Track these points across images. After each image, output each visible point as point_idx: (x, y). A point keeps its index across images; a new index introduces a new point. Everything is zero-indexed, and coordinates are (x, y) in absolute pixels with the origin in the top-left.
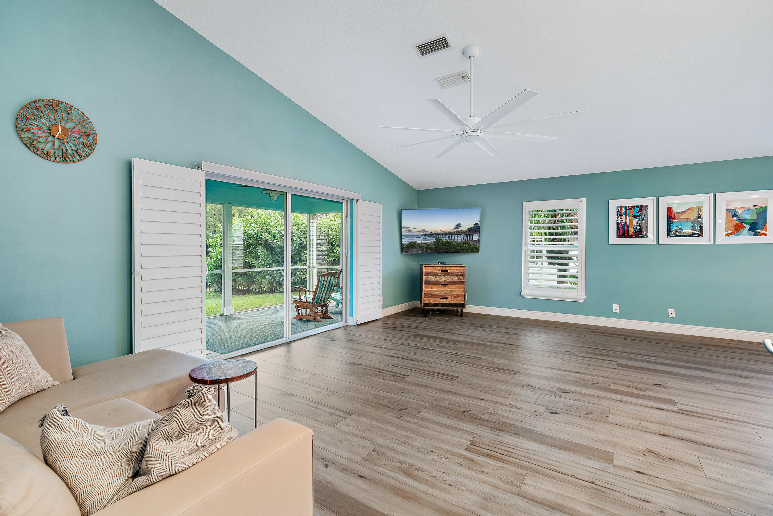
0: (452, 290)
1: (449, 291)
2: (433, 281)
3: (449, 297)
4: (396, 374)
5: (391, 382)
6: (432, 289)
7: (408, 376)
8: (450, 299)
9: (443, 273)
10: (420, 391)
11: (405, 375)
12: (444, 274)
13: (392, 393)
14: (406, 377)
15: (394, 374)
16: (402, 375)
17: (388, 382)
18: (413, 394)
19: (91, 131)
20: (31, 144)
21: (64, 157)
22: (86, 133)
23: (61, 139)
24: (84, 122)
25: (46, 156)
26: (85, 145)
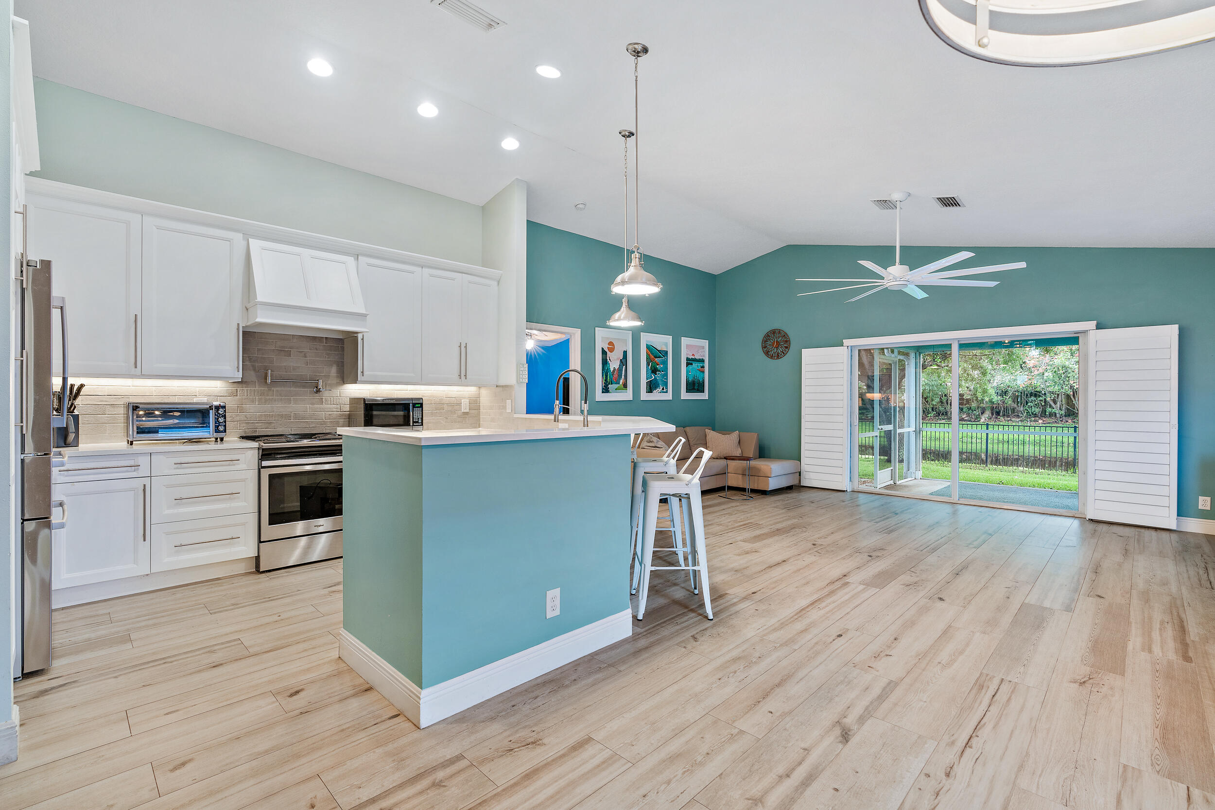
19: (788, 340)
20: (767, 353)
21: (778, 356)
22: (786, 341)
23: (777, 348)
24: (785, 335)
25: (772, 357)
26: (786, 347)
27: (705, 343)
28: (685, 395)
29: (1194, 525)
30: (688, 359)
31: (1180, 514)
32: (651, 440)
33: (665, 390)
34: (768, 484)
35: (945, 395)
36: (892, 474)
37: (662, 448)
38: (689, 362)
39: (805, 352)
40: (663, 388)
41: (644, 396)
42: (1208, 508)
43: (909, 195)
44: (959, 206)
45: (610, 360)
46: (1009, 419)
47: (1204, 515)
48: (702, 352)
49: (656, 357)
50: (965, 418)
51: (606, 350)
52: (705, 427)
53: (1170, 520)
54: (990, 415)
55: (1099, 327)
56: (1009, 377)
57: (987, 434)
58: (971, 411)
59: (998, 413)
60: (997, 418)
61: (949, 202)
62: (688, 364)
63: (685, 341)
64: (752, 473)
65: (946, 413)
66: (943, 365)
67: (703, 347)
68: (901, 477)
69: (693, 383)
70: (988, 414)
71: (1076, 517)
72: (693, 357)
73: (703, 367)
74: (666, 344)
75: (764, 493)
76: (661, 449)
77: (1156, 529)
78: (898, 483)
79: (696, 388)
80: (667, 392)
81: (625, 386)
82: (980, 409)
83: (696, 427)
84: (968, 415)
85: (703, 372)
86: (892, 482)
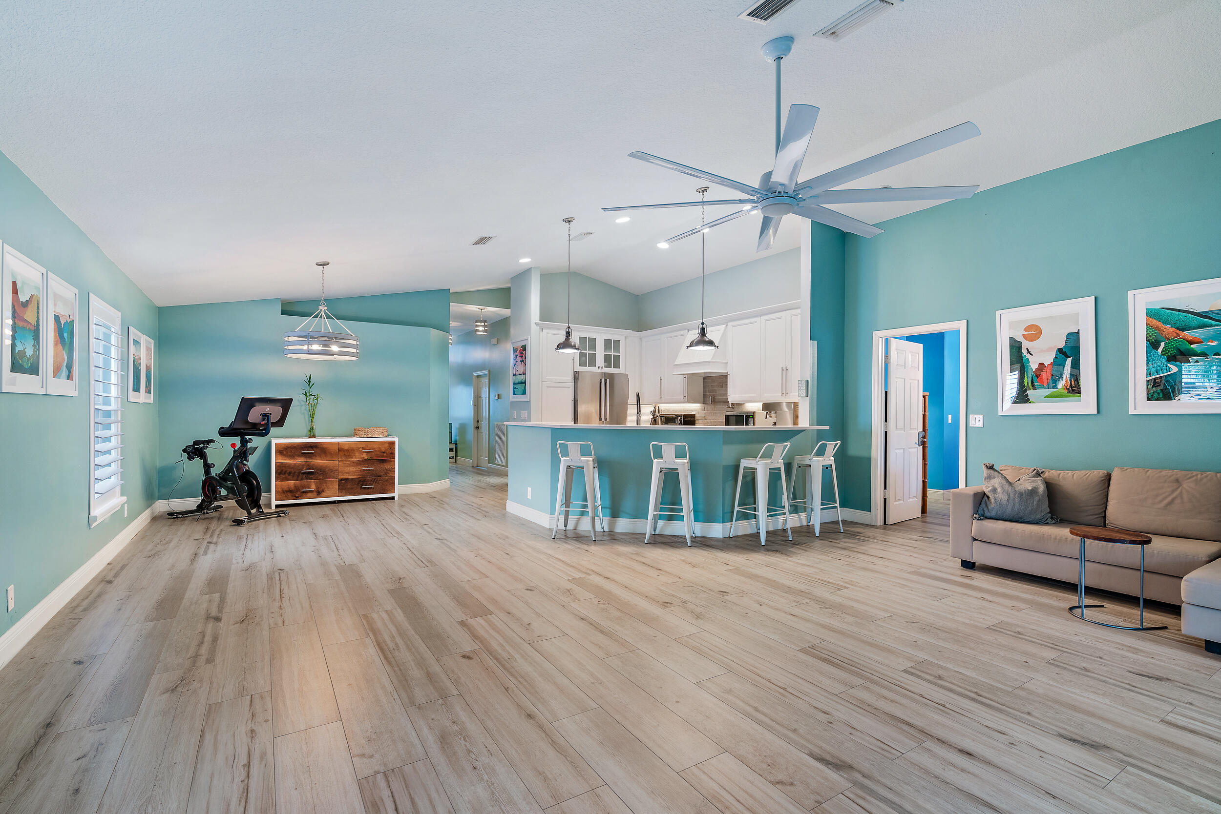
4: (935, 681)
5: (941, 663)
7: (905, 671)
10: (884, 640)
11: (912, 674)
13: (933, 644)
14: (910, 670)
15: (940, 682)
16: (918, 677)
17: (948, 666)
18: (896, 637)
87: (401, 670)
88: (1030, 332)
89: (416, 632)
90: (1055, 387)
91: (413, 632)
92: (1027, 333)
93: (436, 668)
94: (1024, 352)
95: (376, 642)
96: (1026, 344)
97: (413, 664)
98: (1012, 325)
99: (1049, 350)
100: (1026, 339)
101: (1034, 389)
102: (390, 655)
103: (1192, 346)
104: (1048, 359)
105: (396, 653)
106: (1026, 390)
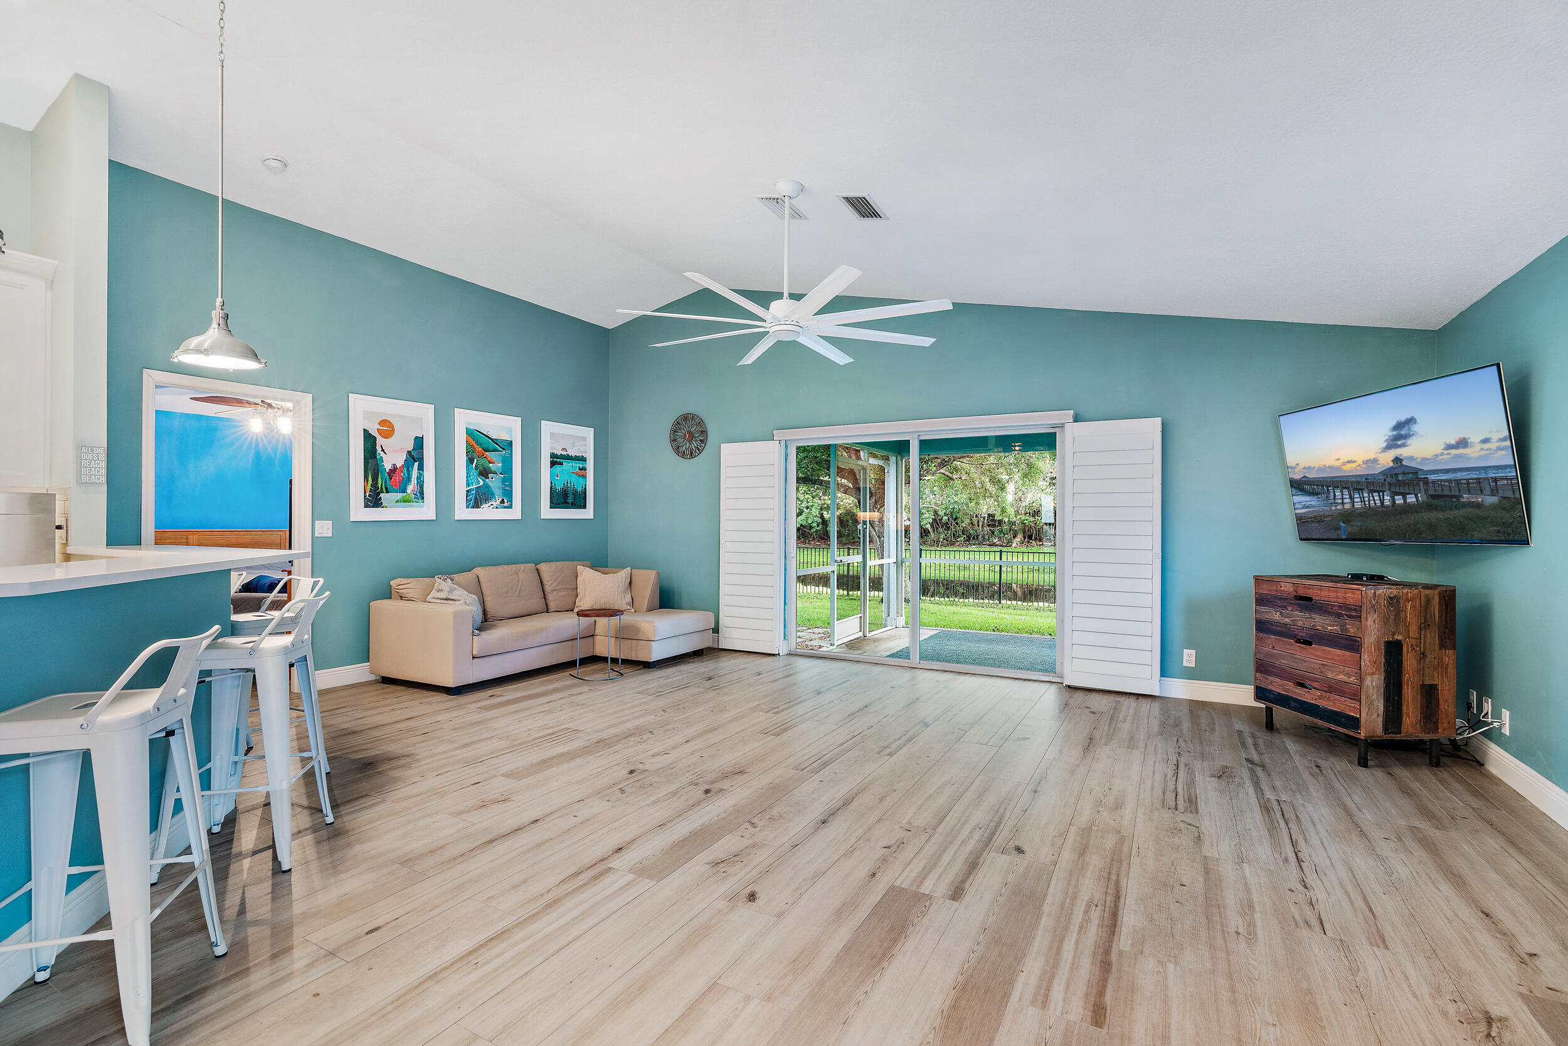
0: (1323, 665)
1: (1316, 666)
2: (1276, 626)
3: (1315, 684)
6: (1273, 648)
8: (1318, 693)
9: (1299, 605)
12: (1303, 609)
19: (704, 429)
20: (677, 450)
21: (692, 454)
22: (702, 432)
23: (690, 441)
24: (701, 423)
25: (683, 456)
26: (702, 441)
27: (589, 433)
28: (547, 512)
29: (1180, 689)
30: (553, 456)
31: (1163, 674)
32: (440, 588)
33: (506, 504)
34: (649, 651)
35: (976, 516)
36: (861, 623)
37: (459, 600)
38: (556, 460)
39: (725, 447)
40: (503, 500)
41: (462, 512)
42: (1193, 665)
43: (802, 189)
44: (881, 217)
45: (383, 450)
46: (1041, 543)
47: (1191, 674)
48: (581, 446)
49: (486, 450)
50: (998, 543)
51: (375, 433)
52: (575, 563)
53: (1151, 684)
54: (1023, 539)
55: (1077, 419)
56: (1039, 495)
57: (1001, 566)
58: (1002, 535)
59: (1030, 537)
60: (1029, 542)
61: (863, 208)
62: (553, 464)
63: (548, 428)
64: (625, 635)
65: (977, 536)
66: (954, 477)
67: (584, 439)
68: (875, 625)
69: (565, 493)
70: (1020, 537)
71: (1053, 682)
72: (565, 453)
73: (584, 469)
74: (510, 430)
75: (647, 665)
76: (457, 603)
77: (1138, 696)
78: (870, 635)
79: (570, 500)
80: (510, 507)
81: (420, 495)
82: (1012, 532)
83: (558, 563)
84: (1000, 538)
85: (584, 476)
86: (861, 634)
87: (1110, 873)
88: (384, 428)
89: (1039, 917)
90: (404, 491)
91: (1045, 918)
92: (381, 428)
93: (1067, 855)
94: (379, 449)
95: (1114, 932)
96: (380, 441)
97: (1088, 875)
98: (367, 415)
99: (401, 450)
100: (380, 434)
101: (387, 492)
102: (1109, 899)
103: (491, 465)
104: (400, 460)
105: (1098, 896)
106: (378, 494)
